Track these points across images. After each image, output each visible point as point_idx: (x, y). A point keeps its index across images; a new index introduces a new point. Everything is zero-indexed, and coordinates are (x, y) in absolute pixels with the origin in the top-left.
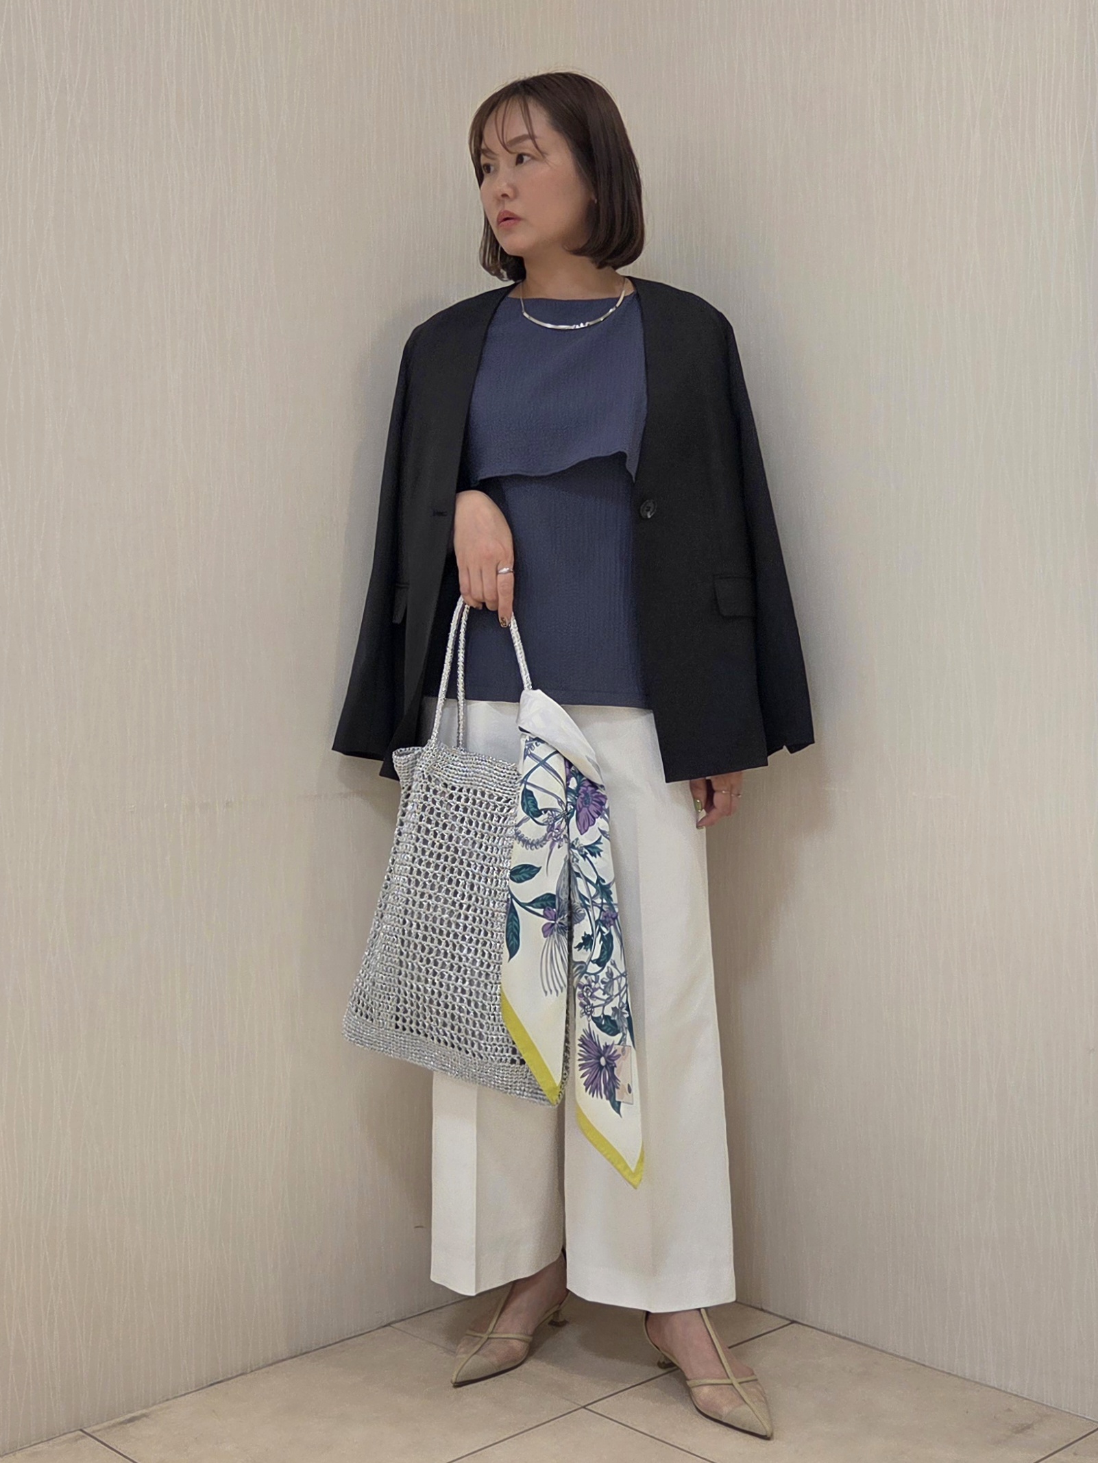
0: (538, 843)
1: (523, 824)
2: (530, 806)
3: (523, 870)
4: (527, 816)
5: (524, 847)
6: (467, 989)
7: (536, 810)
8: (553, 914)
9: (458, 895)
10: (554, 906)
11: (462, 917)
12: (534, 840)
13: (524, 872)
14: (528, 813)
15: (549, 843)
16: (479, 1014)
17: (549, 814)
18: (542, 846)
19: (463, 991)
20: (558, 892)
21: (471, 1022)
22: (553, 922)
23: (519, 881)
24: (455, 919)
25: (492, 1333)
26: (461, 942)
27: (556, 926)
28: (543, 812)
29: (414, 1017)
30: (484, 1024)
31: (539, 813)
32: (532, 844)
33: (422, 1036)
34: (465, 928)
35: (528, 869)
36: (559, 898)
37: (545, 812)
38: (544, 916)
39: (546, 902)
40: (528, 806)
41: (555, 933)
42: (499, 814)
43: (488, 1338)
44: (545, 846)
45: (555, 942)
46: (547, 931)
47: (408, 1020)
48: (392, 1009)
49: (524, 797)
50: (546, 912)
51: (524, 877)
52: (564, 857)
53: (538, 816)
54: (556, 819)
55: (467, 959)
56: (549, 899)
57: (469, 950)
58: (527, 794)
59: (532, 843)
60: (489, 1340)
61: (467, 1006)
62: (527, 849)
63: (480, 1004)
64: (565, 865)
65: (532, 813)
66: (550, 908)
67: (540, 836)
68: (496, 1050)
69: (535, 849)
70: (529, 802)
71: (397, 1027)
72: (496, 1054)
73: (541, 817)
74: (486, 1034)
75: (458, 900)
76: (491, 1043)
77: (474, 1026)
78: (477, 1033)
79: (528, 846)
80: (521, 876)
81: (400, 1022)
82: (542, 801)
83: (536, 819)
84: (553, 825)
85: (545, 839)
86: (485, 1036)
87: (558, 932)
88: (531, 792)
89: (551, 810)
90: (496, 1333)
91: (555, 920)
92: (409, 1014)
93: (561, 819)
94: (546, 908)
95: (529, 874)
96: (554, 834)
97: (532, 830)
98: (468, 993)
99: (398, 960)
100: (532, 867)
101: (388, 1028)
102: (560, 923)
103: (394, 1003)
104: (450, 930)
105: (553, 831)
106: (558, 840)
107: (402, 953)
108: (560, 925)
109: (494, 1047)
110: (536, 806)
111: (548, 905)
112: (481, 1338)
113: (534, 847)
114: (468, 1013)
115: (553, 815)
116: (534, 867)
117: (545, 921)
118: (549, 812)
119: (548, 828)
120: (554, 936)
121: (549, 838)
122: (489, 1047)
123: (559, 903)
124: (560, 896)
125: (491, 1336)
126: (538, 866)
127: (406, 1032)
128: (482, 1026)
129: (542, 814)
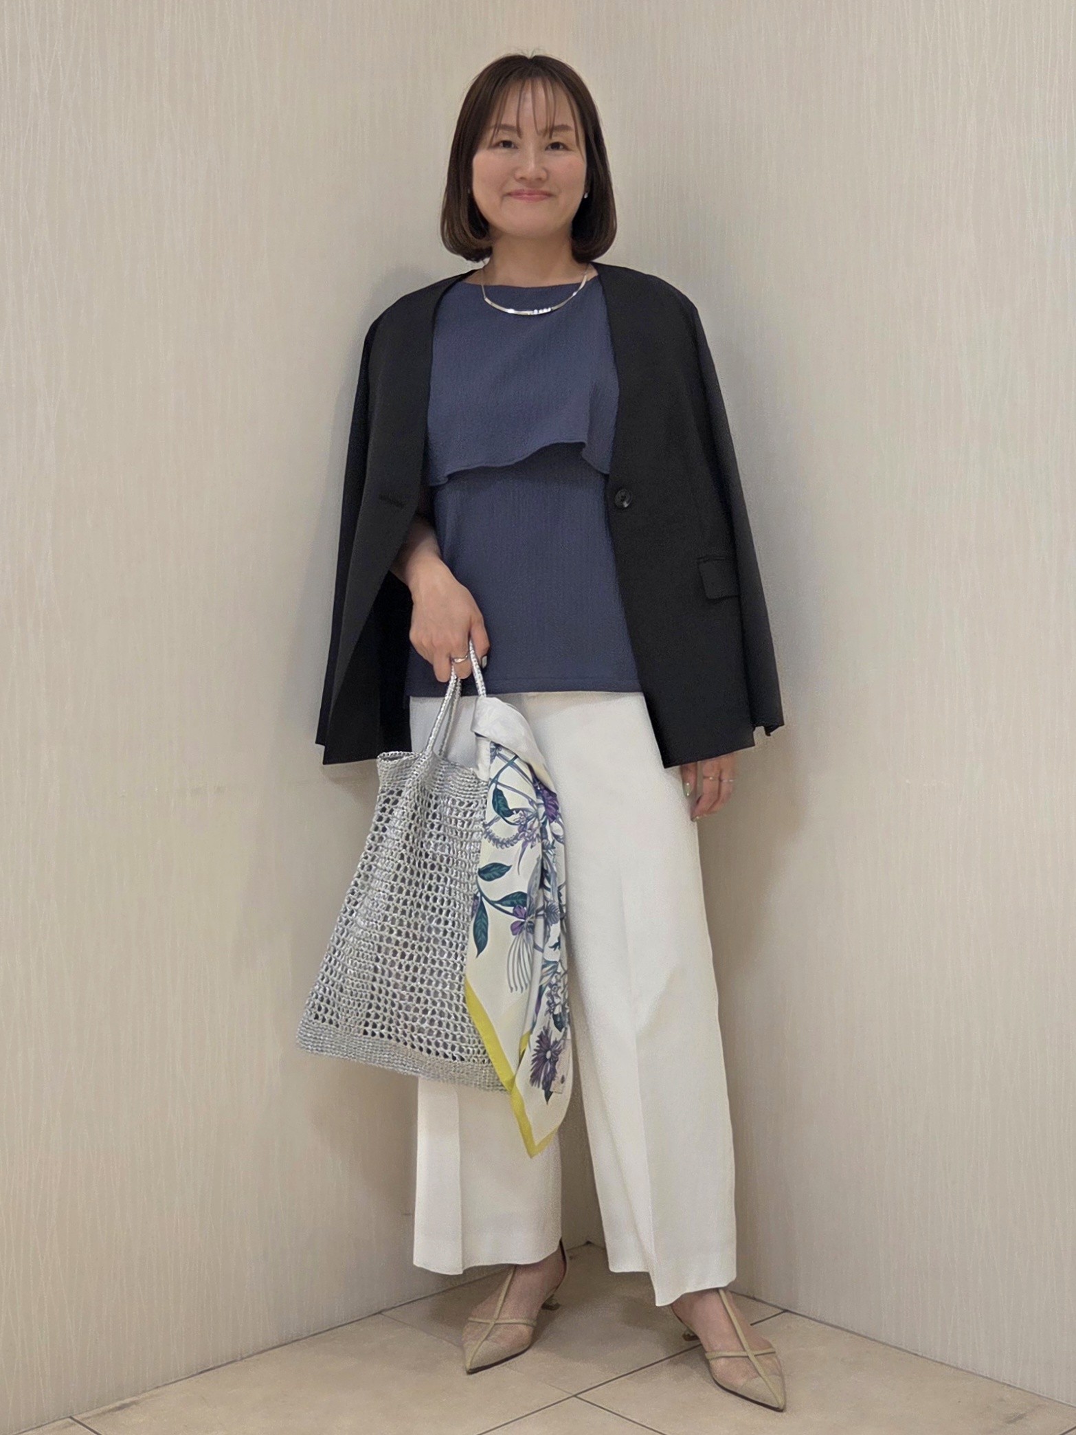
0: (508, 842)
1: (495, 824)
2: (501, 805)
3: (494, 869)
4: (498, 816)
5: (495, 846)
6: (448, 993)
7: (507, 809)
8: (524, 913)
9: (438, 901)
10: (525, 905)
11: (443, 922)
12: (504, 839)
13: (493, 871)
14: (498, 812)
15: (520, 843)
16: (460, 1017)
17: (521, 814)
18: (512, 845)
19: (444, 995)
20: (529, 891)
21: (452, 1025)
22: (523, 920)
23: (490, 879)
24: (435, 924)
25: (497, 1319)
26: (442, 947)
27: (525, 925)
28: (514, 812)
29: (386, 1023)
30: (465, 1027)
31: (510, 813)
32: (502, 843)
33: (393, 1041)
34: (445, 933)
35: (497, 868)
36: (531, 897)
37: (517, 812)
38: (514, 914)
39: (516, 900)
40: (498, 804)
41: (524, 932)
42: (463, 819)
43: (496, 1324)
44: (515, 845)
45: (524, 941)
46: (516, 929)
47: (379, 1025)
48: (362, 1016)
49: (495, 796)
50: (516, 910)
51: (494, 875)
52: (537, 856)
53: (509, 816)
54: (528, 819)
55: (448, 964)
56: (520, 898)
57: (450, 955)
58: (498, 794)
59: (502, 841)
60: (496, 1326)
61: (448, 1010)
62: (498, 848)
63: (461, 1007)
64: (537, 864)
65: (503, 812)
66: (521, 907)
67: (510, 836)
68: (479, 1052)
69: (506, 848)
70: (500, 802)
71: (365, 1033)
72: (479, 1056)
73: (512, 816)
74: (468, 1036)
75: (438, 906)
76: (474, 1046)
77: (456, 1030)
78: (458, 1037)
79: (499, 845)
80: (491, 874)
81: (369, 1029)
82: (513, 801)
83: (507, 819)
84: (525, 825)
85: (516, 838)
86: (467, 1039)
87: (527, 931)
88: (501, 791)
89: (523, 810)
90: (503, 1319)
91: (525, 919)
92: (381, 1019)
93: (533, 820)
94: (517, 906)
95: (499, 873)
96: (526, 834)
97: (501, 829)
98: (449, 996)
99: (372, 967)
100: (502, 866)
101: (356, 1034)
102: (530, 922)
103: (365, 1009)
104: (431, 936)
105: (525, 831)
106: (530, 841)
107: (377, 960)
108: (529, 924)
109: (476, 1050)
110: (506, 806)
111: (518, 903)
112: (488, 1324)
113: (504, 846)
114: (449, 1017)
115: (525, 815)
116: (504, 866)
117: (515, 919)
118: (521, 812)
119: (520, 827)
120: (523, 935)
121: (521, 837)
122: (471, 1050)
123: (530, 902)
124: (532, 896)
125: (497, 1322)
126: (508, 865)
127: (375, 1037)
128: (463, 1029)
129: (513, 814)
